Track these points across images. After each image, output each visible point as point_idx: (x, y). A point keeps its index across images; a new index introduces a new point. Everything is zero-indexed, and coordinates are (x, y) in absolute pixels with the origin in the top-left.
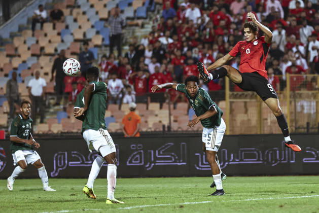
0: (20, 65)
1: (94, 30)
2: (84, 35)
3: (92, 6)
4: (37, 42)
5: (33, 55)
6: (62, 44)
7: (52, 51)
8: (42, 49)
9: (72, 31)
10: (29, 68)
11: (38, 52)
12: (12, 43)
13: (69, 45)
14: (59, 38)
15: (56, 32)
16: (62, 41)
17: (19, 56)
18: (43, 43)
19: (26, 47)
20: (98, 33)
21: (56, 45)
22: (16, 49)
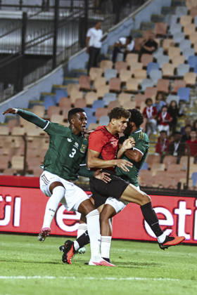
0: (95, 102)
1: (188, 66)
2: (175, 71)
3: (187, 37)
4: (118, 76)
5: (112, 91)
6: (148, 80)
7: (135, 88)
8: (123, 84)
9: (161, 66)
10: (106, 107)
11: (118, 88)
12: (88, 75)
13: (155, 82)
14: (144, 73)
15: (141, 65)
16: (148, 77)
17: (95, 91)
18: (125, 77)
19: (104, 80)
20: (191, 70)
21: (140, 81)
22: (92, 83)
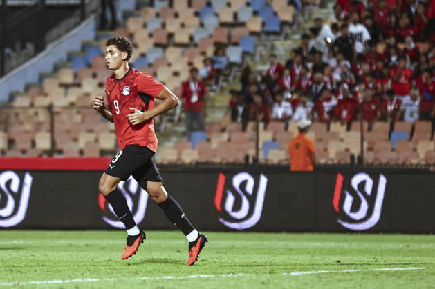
0: (137, 60)
1: (250, 10)
2: (235, 16)
4: (164, 26)
5: (157, 45)
6: (201, 30)
7: (185, 39)
8: (171, 36)
9: (217, 10)
10: (150, 65)
11: (164, 41)
13: (211, 30)
14: (196, 21)
15: (191, 11)
16: (202, 25)
17: (137, 46)
18: (172, 26)
19: (145, 33)
20: (255, 13)
21: (192, 31)
22: (132, 35)
